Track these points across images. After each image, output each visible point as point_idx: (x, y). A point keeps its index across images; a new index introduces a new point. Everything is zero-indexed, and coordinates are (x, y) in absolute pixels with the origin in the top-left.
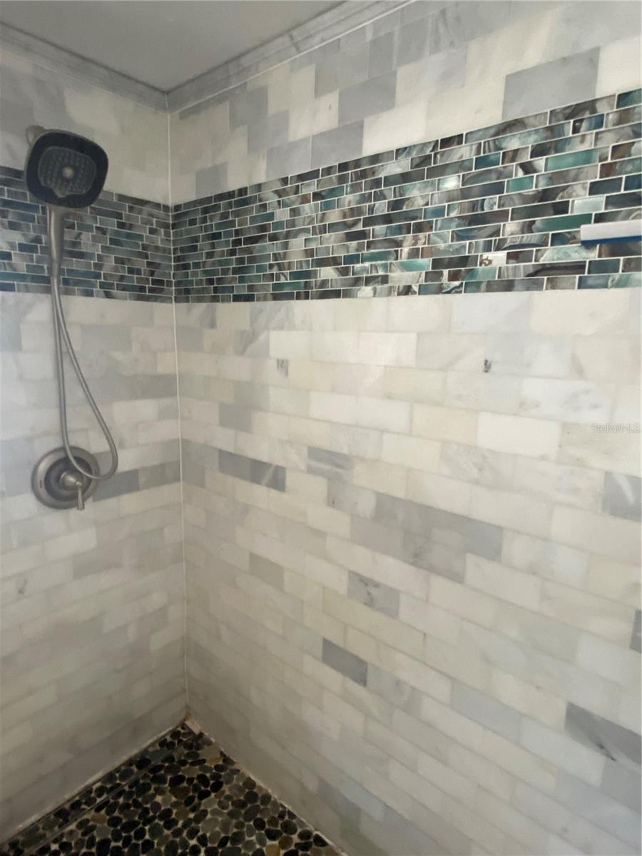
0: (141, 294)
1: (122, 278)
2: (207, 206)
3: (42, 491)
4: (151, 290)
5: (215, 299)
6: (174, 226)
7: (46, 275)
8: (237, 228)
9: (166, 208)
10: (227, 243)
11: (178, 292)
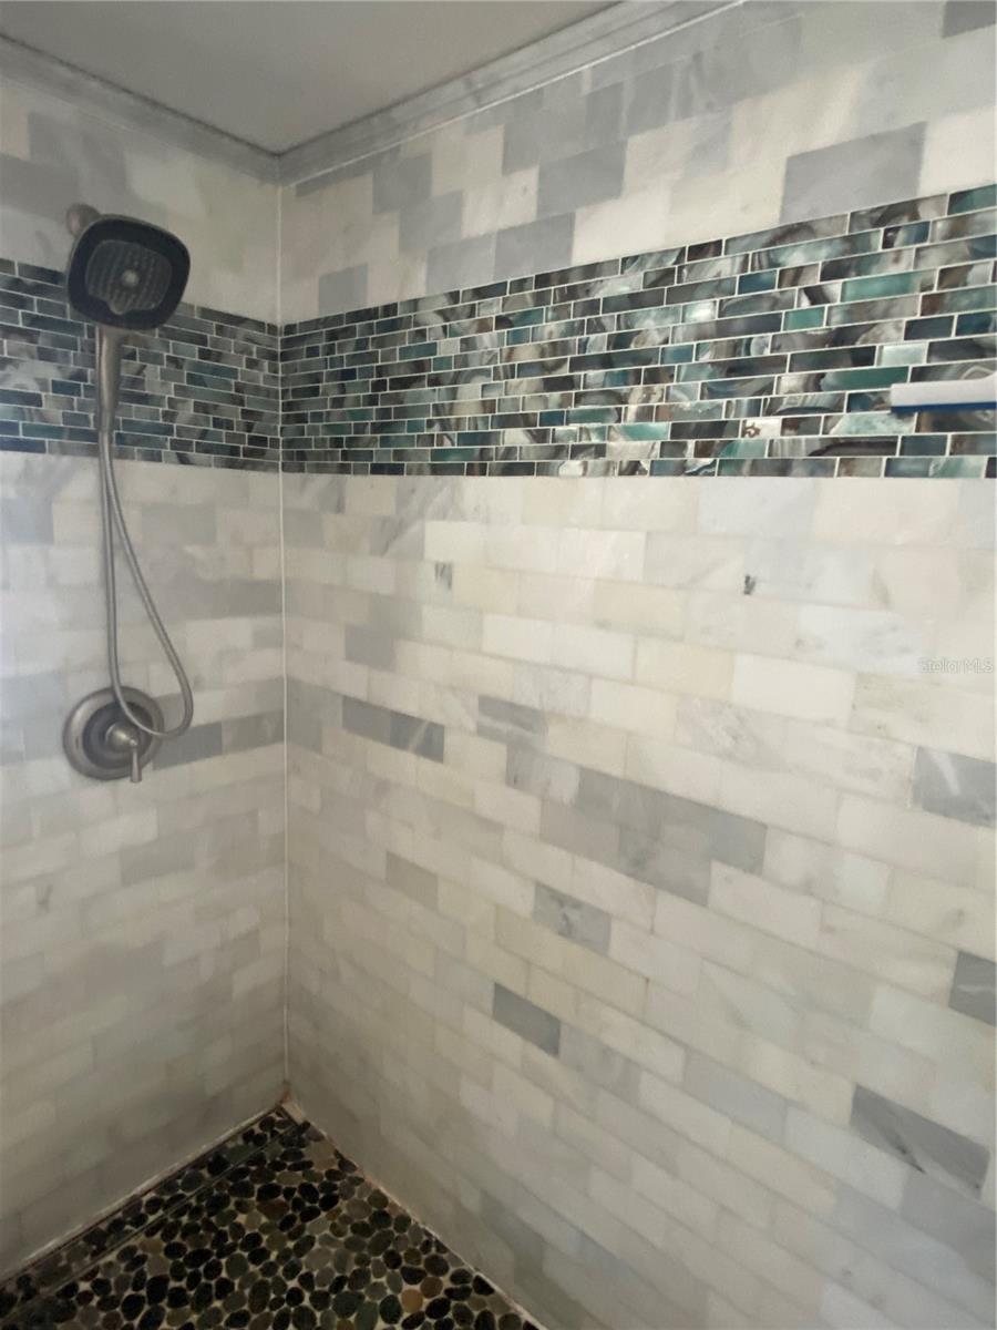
0: (232, 458)
1: (204, 434)
2: (335, 329)
3: (80, 754)
4: (247, 453)
5: (344, 469)
6: (284, 357)
7: (92, 428)
8: (380, 364)
9: (272, 329)
10: (364, 386)
11: (288, 456)
